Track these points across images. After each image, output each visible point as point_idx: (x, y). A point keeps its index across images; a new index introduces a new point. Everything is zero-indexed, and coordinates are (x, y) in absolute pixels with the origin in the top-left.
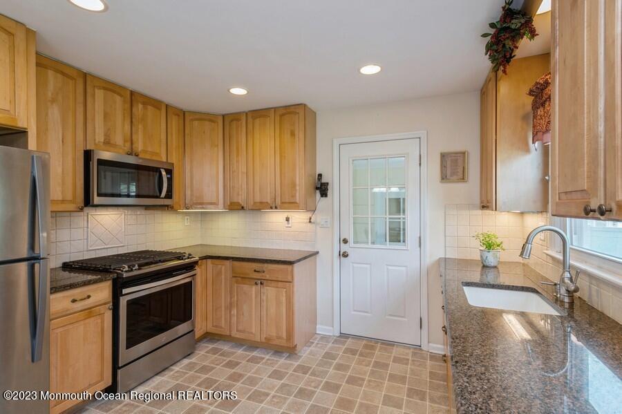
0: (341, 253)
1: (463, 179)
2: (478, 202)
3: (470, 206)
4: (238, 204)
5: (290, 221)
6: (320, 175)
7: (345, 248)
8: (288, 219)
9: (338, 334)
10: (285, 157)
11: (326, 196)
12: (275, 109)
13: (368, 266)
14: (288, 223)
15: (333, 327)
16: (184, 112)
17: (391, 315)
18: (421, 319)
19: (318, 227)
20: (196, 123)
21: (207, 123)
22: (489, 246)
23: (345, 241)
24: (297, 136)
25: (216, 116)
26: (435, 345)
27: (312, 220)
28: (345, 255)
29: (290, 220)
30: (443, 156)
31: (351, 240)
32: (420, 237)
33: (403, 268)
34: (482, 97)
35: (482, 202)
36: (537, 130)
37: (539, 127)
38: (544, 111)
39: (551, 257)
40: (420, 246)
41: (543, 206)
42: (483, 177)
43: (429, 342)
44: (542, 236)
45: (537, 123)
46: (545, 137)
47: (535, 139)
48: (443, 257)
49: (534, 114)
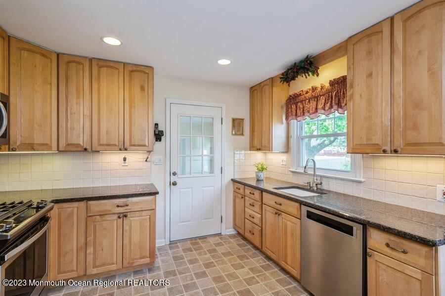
0: (171, 183)
1: (242, 134)
2: (248, 147)
3: (245, 149)
4: (78, 145)
5: (127, 161)
6: (156, 125)
7: (174, 179)
8: (125, 159)
9: (168, 243)
10: (135, 107)
11: (160, 140)
12: (125, 64)
13: (190, 189)
14: (125, 163)
15: (165, 239)
16: (9, 36)
17: (204, 219)
18: (222, 217)
19: (153, 166)
20: (25, 54)
21: (38, 56)
22: (262, 169)
23: (175, 174)
24: (146, 92)
25: (51, 52)
26: (229, 230)
27: (148, 160)
28: (175, 184)
29: (127, 159)
30: (234, 120)
31: (179, 172)
32: (222, 168)
33: (212, 188)
34: (253, 92)
35: (253, 147)
36: (292, 115)
37: (294, 114)
38: (296, 107)
39: (293, 172)
40: (222, 173)
41: (287, 149)
42: (256, 133)
43: (226, 229)
44: (284, 163)
45: (292, 111)
46: (299, 119)
47: (290, 119)
48: (233, 178)
49: (287, 107)
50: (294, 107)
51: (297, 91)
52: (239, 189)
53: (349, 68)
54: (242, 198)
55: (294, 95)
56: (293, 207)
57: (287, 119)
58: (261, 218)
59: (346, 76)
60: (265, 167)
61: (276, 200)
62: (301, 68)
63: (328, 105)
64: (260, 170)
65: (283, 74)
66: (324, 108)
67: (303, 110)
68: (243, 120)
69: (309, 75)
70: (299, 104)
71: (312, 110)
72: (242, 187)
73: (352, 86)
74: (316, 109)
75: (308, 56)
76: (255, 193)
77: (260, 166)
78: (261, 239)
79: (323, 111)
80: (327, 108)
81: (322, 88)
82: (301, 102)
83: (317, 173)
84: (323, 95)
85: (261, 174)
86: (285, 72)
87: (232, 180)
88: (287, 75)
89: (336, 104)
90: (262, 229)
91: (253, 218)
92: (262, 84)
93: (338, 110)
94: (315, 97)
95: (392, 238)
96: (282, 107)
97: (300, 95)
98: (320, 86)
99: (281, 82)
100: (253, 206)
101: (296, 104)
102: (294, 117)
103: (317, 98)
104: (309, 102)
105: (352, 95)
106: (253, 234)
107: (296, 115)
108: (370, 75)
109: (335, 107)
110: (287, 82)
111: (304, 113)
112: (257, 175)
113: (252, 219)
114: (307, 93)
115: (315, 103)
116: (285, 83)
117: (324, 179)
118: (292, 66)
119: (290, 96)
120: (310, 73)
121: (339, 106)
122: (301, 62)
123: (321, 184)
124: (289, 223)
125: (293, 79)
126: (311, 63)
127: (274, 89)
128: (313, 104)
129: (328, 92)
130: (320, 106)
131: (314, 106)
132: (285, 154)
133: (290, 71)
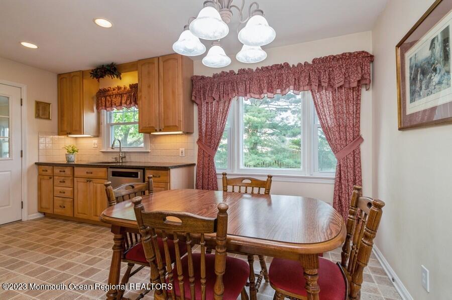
1: (49, 118)
2: (56, 131)
3: (52, 133)
18: (22, 203)
22: (73, 152)
26: (32, 215)
30: (38, 103)
32: (22, 151)
33: (9, 172)
34: (61, 79)
35: (62, 131)
36: (102, 106)
37: (104, 104)
38: (106, 100)
39: (103, 152)
40: (22, 156)
41: (98, 133)
42: (65, 118)
43: (28, 214)
44: (96, 146)
45: (102, 102)
46: (108, 109)
47: (100, 108)
48: (37, 162)
49: (98, 98)
50: (103, 99)
51: (106, 87)
52: (47, 171)
53: (139, 80)
54: (50, 178)
55: (103, 90)
56: (102, 172)
57: (98, 108)
58: (73, 191)
59: (137, 84)
60: (76, 149)
61: (87, 171)
62: (108, 70)
63: (129, 101)
64: (71, 153)
65: (92, 71)
66: (126, 103)
67: (111, 103)
68: (49, 104)
69: (114, 77)
70: (108, 97)
71: (118, 103)
72: (49, 169)
73: (141, 91)
74: (121, 103)
75: (112, 63)
76: (65, 170)
77: (70, 149)
78: (72, 208)
79: (125, 105)
80: (128, 103)
81: (125, 88)
82: (110, 96)
83: (122, 151)
84: (126, 94)
85: (71, 155)
86: (95, 70)
87: (36, 163)
88: (96, 72)
89: (133, 101)
90: (74, 200)
91: (64, 193)
92: (72, 75)
93: (135, 106)
94: (120, 94)
95: (155, 171)
96: (93, 98)
97: (109, 90)
98: (123, 87)
99: (91, 76)
100: (64, 182)
101: (105, 97)
102: (104, 107)
103: (121, 95)
104: (116, 97)
105: (141, 96)
106: (64, 207)
107: (105, 106)
108: (149, 86)
109: (133, 103)
110: (97, 78)
111: (112, 105)
112: (67, 158)
113: (62, 195)
114: (114, 90)
115: (120, 99)
116: (95, 78)
117: (127, 154)
118: (100, 66)
119: (100, 90)
120: (115, 76)
121: (136, 103)
122: (108, 65)
123: (125, 157)
124: (99, 185)
125: (102, 76)
126: (115, 69)
127: (85, 81)
128: (118, 100)
129: (129, 92)
130: (123, 101)
131: (119, 101)
132: (96, 139)
133: (99, 70)
